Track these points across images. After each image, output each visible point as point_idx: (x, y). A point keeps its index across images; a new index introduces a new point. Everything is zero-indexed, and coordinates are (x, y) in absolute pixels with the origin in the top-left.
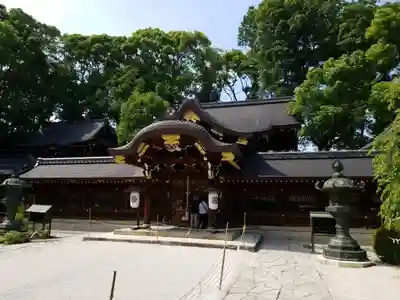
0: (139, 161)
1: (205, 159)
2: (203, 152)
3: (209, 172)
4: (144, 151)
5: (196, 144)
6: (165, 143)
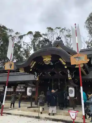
0: (31, 70)
1: (66, 67)
2: (64, 64)
3: (69, 75)
4: (33, 65)
5: (60, 59)
6: (44, 60)
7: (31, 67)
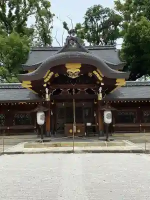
0: (45, 86)
1: (102, 84)
2: (101, 79)
4: (49, 77)
5: (95, 72)
6: (68, 71)
7: (45, 81)
